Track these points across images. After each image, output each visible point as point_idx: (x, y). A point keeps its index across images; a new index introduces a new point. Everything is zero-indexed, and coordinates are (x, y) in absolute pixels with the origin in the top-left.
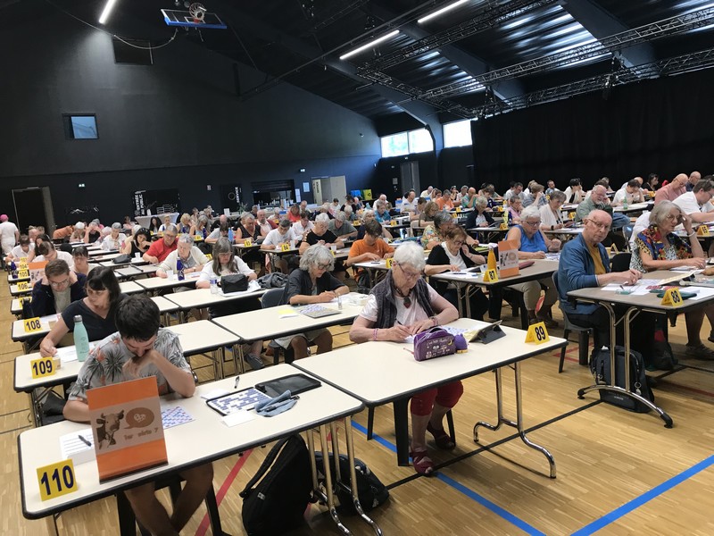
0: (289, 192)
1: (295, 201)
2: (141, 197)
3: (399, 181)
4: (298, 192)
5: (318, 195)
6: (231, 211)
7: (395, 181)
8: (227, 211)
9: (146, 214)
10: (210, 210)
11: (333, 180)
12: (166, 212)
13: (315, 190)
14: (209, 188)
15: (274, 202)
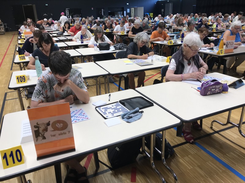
0: (122, 12)
1: (124, 16)
2: (68, 11)
3: (164, 10)
4: (125, 12)
5: (133, 14)
6: (100, 18)
7: (163, 10)
8: (99, 18)
9: (70, 18)
10: (93, 17)
11: (139, 8)
12: (77, 17)
13: (131, 12)
14: (92, 9)
15: (116, 16)
